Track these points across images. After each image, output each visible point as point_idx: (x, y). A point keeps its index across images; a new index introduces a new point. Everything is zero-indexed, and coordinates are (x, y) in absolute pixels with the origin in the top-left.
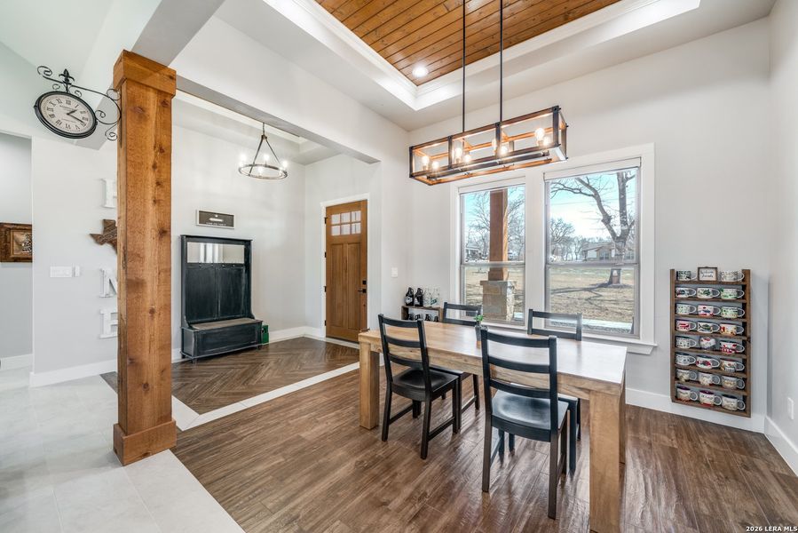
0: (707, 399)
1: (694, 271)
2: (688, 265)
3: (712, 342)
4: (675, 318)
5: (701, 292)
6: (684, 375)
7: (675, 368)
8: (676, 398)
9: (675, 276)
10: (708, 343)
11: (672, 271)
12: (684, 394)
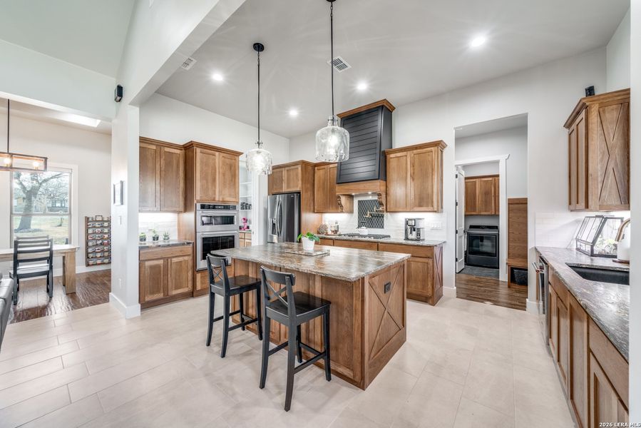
0: (99, 262)
1: (94, 217)
2: (91, 215)
3: (101, 241)
4: (87, 234)
5: (97, 225)
6: (91, 255)
7: (87, 253)
8: (88, 265)
9: (87, 219)
10: (99, 242)
11: (86, 217)
12: (91, 262)
